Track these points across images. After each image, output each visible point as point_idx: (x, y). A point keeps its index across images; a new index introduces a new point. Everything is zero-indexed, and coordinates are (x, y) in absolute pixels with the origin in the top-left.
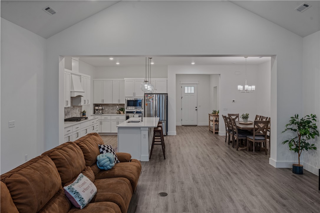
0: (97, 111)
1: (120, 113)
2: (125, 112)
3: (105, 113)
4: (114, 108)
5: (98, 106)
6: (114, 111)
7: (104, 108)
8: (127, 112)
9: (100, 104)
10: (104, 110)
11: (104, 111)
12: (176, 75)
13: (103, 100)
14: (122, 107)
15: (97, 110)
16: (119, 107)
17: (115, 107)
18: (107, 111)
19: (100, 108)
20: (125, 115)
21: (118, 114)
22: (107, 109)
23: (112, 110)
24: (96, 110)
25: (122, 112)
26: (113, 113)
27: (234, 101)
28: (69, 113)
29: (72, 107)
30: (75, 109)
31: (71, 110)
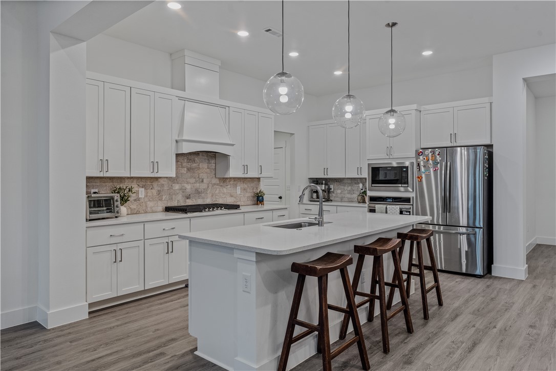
0: (315, 195)
1: (364, 202)
2: (367, 199)
3: (336, 199)
4: (354, 189)
5: (318, 184)
6: (353, 196)
7: (334, 189)
8: (373, 199)
9: (322, 179)
10: (333, 192)
11: (334, 195)
12: (526, 79)
13: (326, 170)
15: (315, 192)
16: (364, 186)
17: (355, 187)
18: (340, 196)
20: (367, 205)
21: (359, 202)
22: (339, 191)
23: (350, 192)
26: (351, 201)
28: (203, 195)
29: (215, 181)
30: (229, 187)
31: (210, 187)
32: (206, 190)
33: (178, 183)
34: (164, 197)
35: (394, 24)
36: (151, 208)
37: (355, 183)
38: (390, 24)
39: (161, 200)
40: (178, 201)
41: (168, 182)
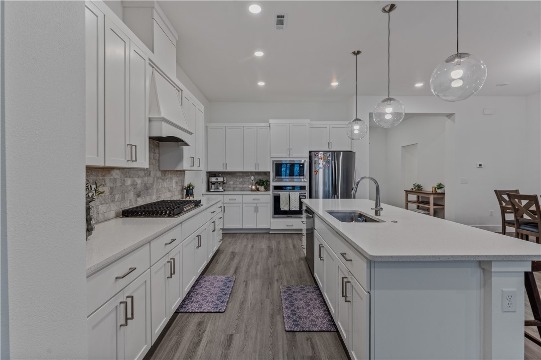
0: (213, 186)
1: (258, 190)
2: (271, 188)
3: (229, 189)
4: (245, 180)
5: (215, 177)
6: (245, 186)
7: (227, 181)
8: (276, 188)
9: (219, 173)
10: (226, 183)
11: (227, 185)
12: (370, 113)
13: (225, 165)
14: (261, 178)
15: (213, 184)
16: (254, 178)
17: (247, 179)
18: (232, 186)
19: (220, 179)
20: (271, 192)
21: (253, 191)
22: (232, 183)
23: (241, 183)
24: (210, 184)
25: (262, 188)
26: (242, 190)
27: (480, 165)
28: (150, 190)
29: (159, 174)
30: (167, 180)
31: (155, 181)
32: (152, 184)
33: (130, 177)
34: (117, 196)
35: (359, 52)
36: (103, 214)
37: (247, 176)
38: (356, 52)
39: (113, 201)
40: (130, 200)
41: (121, 176)
